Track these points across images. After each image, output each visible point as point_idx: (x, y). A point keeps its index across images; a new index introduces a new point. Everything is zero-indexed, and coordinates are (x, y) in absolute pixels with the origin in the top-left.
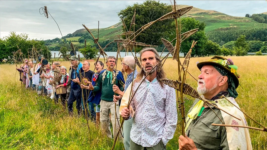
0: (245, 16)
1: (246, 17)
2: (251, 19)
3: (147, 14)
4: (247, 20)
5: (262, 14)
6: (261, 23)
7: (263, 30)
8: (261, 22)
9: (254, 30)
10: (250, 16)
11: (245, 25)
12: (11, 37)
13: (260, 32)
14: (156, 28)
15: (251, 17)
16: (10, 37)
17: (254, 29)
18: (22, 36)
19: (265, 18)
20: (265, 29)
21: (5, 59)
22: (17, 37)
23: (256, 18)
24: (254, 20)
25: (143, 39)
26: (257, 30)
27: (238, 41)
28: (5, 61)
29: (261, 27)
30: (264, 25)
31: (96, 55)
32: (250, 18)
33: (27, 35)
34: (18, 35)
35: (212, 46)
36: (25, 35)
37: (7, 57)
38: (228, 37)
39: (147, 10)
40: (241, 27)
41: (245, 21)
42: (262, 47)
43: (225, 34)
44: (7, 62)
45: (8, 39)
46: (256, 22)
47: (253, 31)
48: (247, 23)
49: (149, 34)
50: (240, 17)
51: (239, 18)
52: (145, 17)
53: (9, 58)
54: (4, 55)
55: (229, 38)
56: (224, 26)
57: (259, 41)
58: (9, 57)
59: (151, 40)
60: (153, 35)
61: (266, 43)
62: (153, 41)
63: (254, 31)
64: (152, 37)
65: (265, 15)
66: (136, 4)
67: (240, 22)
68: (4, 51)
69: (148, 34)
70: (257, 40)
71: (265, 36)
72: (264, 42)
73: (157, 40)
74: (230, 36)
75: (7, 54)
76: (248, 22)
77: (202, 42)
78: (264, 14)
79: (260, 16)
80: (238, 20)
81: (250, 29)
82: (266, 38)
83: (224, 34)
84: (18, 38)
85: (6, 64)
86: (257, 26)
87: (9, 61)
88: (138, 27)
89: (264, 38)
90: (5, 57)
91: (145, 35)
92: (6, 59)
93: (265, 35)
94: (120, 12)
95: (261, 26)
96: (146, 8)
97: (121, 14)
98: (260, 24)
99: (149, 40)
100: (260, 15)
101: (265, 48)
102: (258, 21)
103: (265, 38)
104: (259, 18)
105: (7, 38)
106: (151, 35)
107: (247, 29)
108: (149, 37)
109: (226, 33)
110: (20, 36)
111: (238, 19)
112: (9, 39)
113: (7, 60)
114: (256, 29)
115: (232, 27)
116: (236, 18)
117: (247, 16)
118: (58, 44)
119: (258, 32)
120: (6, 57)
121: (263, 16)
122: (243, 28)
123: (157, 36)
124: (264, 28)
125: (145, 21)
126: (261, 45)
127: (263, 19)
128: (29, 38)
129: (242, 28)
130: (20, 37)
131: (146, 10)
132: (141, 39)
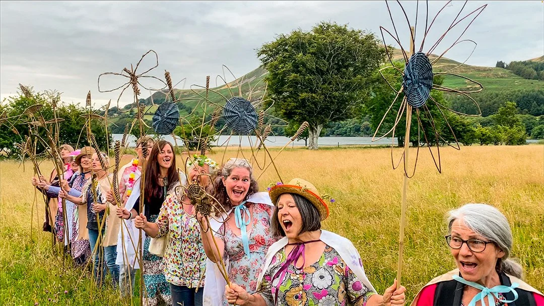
0: (495, 66)
1: (498, 68)
2: (508, 71)
3: (322, 53)
4: (500, 73)
5: (530, 62)
6: (529, 79)
7: (535, 94)
8: (528, 77)
9: (516, 93)
10: (505, 66)
11: (496, 83)
12: (21, 97)
13: (529, 97)
14: (340, 83)
15: (507, 68)
16: (20, 99)
17: (515, 91)
18: (46, 97)
19: (536, 70)
20: (539, 91)
21: (5, 149)
22: (35, 98)
23: (518, 69)
24: (514, 73)
25: (313, 106)
26: (521, 93)
27: (501, 114)
28: (5, 154)
29: (529, 88)
30: (536, 84)
31: (211, 140)
32: (506, 70)
33: (58, 93)
34: (37, 95)
35: (457, 123)
36: (54, 95)
37: (11, 144)
38: (463, 106)
39: (323, 44)
40: (490, 87)
41: (496, 75)
42: (536, 128)
43: (458, 101)
44: (9, 156)
45: (15, 104)
46: (517, 77)
47: (514, 96)
48: (501, 79)
49: (326, 97)
50: (486, 68)
51: (485, 70)
52: (318, 58)
53: (15, 147)
54: (5, 139)
55: (466, 108)
56: (454, 84)
57: (527, 116)
58: (15, 143)
59: (330, 109)
60: (334, 97)
61: (542, 119)
62: (333, 110)
63: (516, 96)
64: (332, 102)
65: (536, 64)
66: (297, 31)
67: (485, 77)
68: (4, 131)
69: (324, 94)
70: (523, 113)
71: (539, 106)
72: (538, 118)
73: (342, 108)
74: (468, 104)
75: (10, 137)
76: (502, 77)
77: (439, 114)
78: (533, 61)
79: (526, 65)
80: (481, 73)
81: (508, 91)
82: (541, 110)
83: (455, 101)
84: (37, 100)
85: (8, 160)
86: (522, 86)
87: (14, 154)
88: (302, 81)
89: (538, 110)
90: (5, 144)
91: (317, 98)
92: (8, 147)
93: (539, 104)
94: (260, 47)
95: (529, 85)
96: (320, 40)
97: (263, 52)
98: (527, 81)
99: (325, 108)
100: (525, 63)
101: (540, 129)
102: (522, 76)
103: (539, 108)
104: (525, 70)
105: (13, 101)
106: (329, 97)
107: (501, 92)
108: (326, 101)
109: (459, 99)
110: (42, 96)
111: (482, 71)
112: (17, 104)
113: (9, 151)
114: (519, 91)
115: (470, 86)
116: (479, 70)
117: (500, 65)
118: (118, 119)
119: (523, 97)
120: (7, 144)
121: (531, 65)
122: (493, 89)
123: (343, 100)
124: (536, 89)
125: (317, 68)
126: (534, 124)
127: (532, 72)
128: (63, 102)
129: (490, 89)
130: (43, 98)
131: (319, 44)
132: (309, 106)
